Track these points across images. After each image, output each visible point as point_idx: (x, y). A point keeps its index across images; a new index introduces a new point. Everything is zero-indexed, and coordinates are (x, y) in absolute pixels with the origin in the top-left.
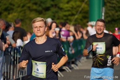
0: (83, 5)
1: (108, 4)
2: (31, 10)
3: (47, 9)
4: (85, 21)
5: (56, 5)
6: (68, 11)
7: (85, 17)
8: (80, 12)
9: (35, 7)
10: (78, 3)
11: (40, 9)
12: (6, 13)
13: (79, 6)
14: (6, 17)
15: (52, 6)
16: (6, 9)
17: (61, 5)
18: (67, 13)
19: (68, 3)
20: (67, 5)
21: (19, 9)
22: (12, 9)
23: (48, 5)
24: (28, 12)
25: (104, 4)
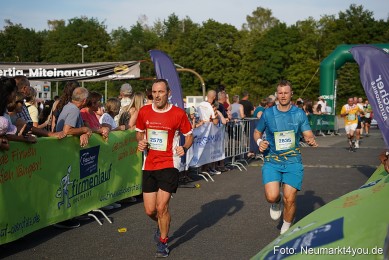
0: (313, 77)
1: (342, 77)
2: (256, 83)
3: (273, 82)
4: (315, 95)
5: (282, 78)
6: (296, 83)
7: (315, 91)
8: (310, 85)
9: (260, 80)
10: (308, 75)
11: (265, 81)
12: (229, 87)
13: (308, 79)
14: (229, 91)
15: (279, 78)
16: (229, 83)
17: (289, 78)
18: (295, 86)
19: (296, 75)
20: (295, 78)
21: (243, 83)
22: (236, 82)
23: (274, 78)
24: (252, 85)
25: (337, 77)
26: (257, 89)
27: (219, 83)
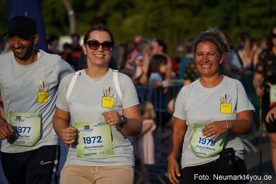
26: (179, 18)
27: (96, 7)
